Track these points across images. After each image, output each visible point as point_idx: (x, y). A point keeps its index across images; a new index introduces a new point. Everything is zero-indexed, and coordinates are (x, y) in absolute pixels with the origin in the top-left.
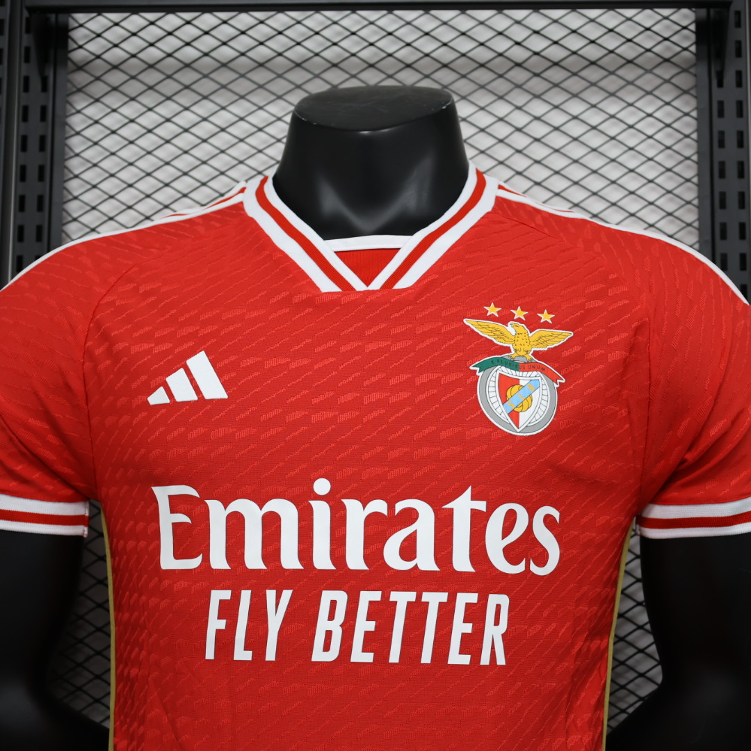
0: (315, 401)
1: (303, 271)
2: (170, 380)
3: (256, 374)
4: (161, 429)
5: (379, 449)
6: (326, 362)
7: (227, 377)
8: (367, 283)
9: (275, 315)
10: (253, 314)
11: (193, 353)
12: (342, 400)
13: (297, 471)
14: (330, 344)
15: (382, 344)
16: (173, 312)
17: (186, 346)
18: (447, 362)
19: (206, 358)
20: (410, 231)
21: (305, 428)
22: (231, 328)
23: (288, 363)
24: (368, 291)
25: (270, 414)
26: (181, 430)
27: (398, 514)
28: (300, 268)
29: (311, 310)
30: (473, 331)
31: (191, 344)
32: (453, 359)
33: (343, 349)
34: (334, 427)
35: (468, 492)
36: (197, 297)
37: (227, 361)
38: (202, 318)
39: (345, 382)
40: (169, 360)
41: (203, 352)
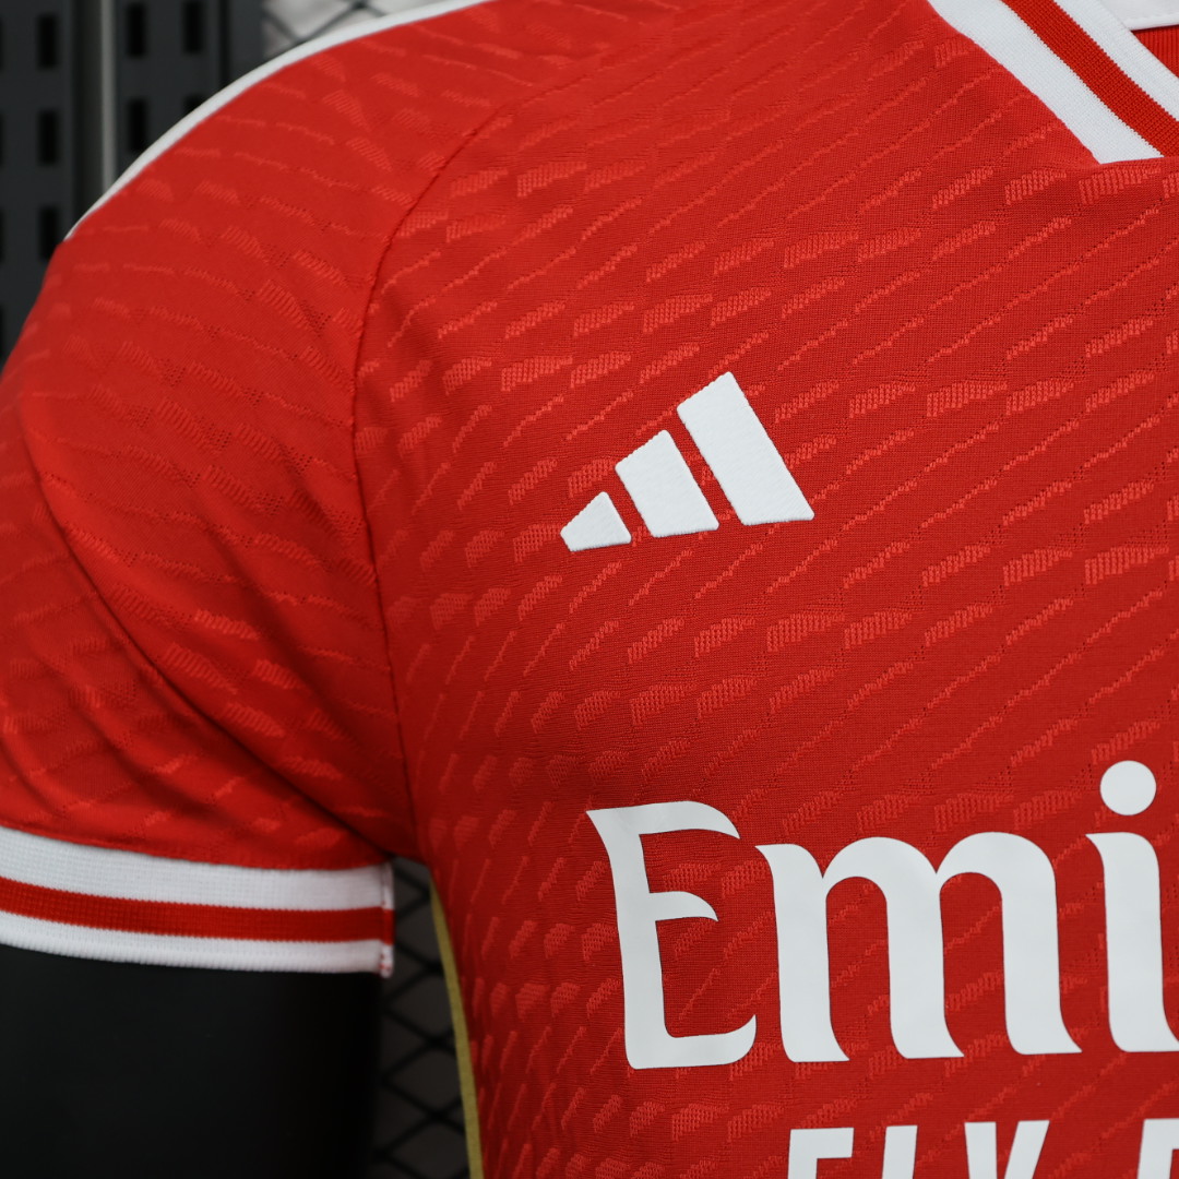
0: (1096, 513)
1: (1034, 98)
2: (630, 469)
3: (901, 437)
4: (609, 626)
6: (1123, 389)
7: (807, 453)
9: (948, 248)
10: (884, 247)
11: (696, 379)
12: (1177, 507)
13: (1047, 739)
14: (1133, 328)
16: (628, 252)
17: (673, 359)
19: (741, 394)
21: (1066, 602)
22: (816, 294)
23: (1000, 398)
25: (954, 564)
26: (673, 625)
28: (1026, 91)
29: (1066, 221)
31: (689, 351)
34: (1157, 593)
36: (700, 201)
37: (803, 403)
38: (721, 267)
40: (622, 407)
41: (729, 375)
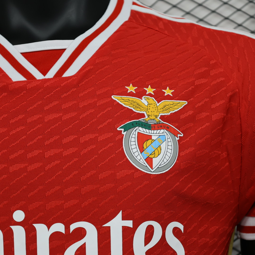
0: (12, 157)
5: (57, 188)
6: (18, 129)
8: (44, 74)
12: (30, 155)
13: (1, 205)
14: (21, 117)
15: (56, 116)
18: (101, 126)
20: (73, 37)
21: (5, 176)
24: (45, 79)
27: (72, 232)
29: (6, 94)
30: (118, 103)
32: (105, 123)
33: (29, 120)
34: (25, 174)
35: (120, 215)
39: (31, 143)
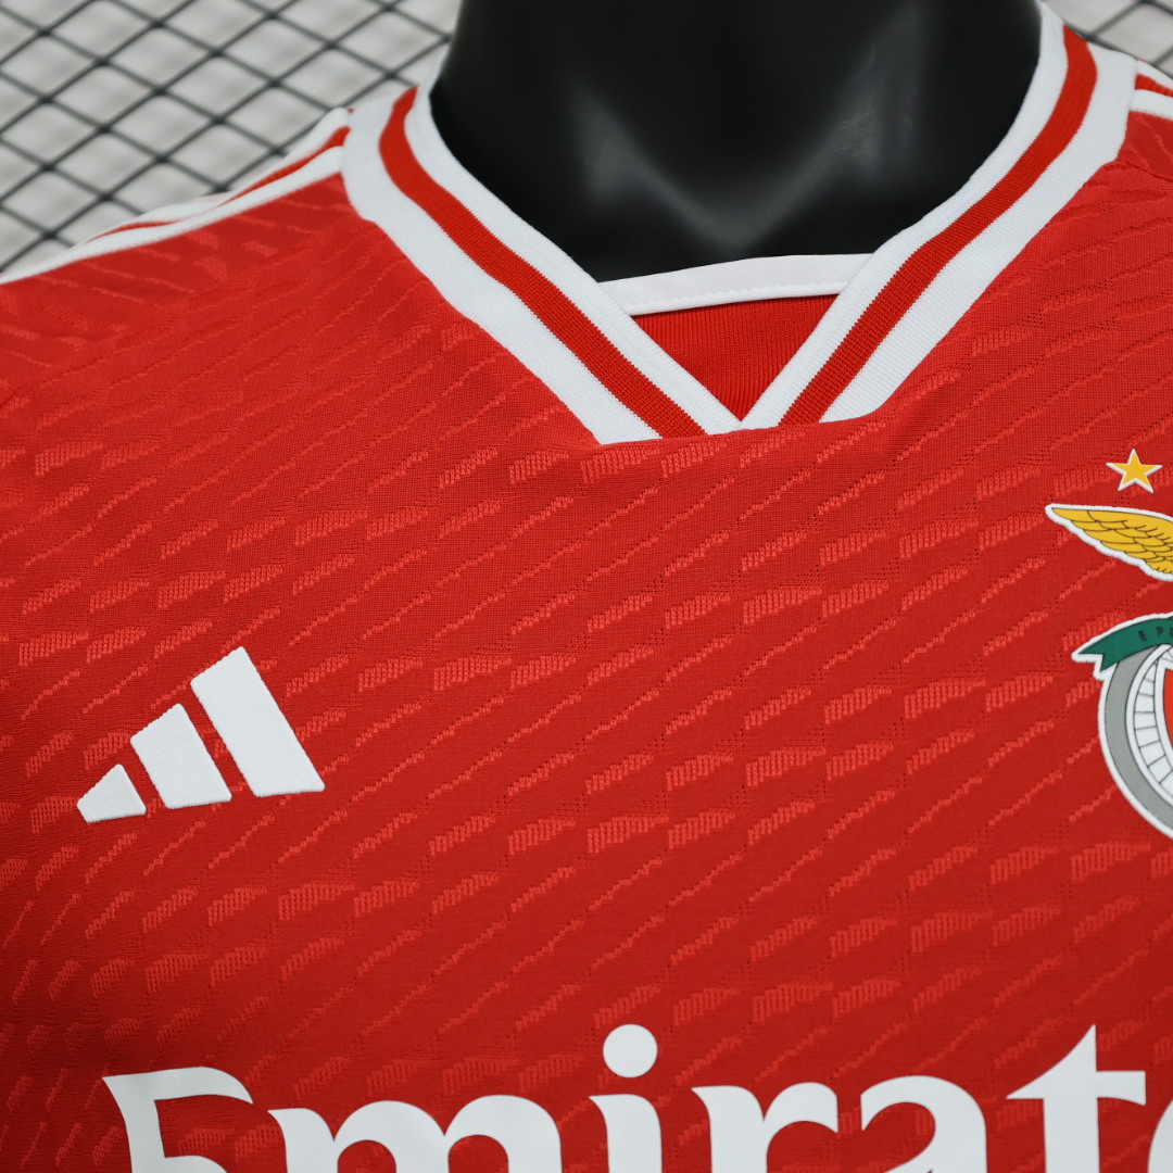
0: (598, 784)
1: (538, 381)
2: (145, 742)
3: (409, 710)
4: (125, 896)
5: (802, 924)
6: (625, 661)
7: (317, 725)
8: (740, 408)
9: (456, 525)
10: (393, 525)
11: (209, 655)
12: (677, 778)
13: (552, 1004)
14: (635, 604)
15: (798, 597)
16: (143, 529)
17: (187, 634)
18: (999, 643)
19: (252, 669)
20: (865, 239)
21: (569, 870)
22: (325, 571)
23: (505, 672)
24: (744, 434)
25: (461, 834)
26: (186, 894)
27: (871, 1125)
28: (529, 374)
29: (569, 500)
30: (1076, 540)
31: (202, 627)
32: (1019, 632)
33: (672, 620)
34: (658, 862)
35: (1087, 1045)
36: (214, 480)
37: (315, 677)
38: (233, 545)
39: (684, 721)
40: (136, 681)
41: (241, 650)
